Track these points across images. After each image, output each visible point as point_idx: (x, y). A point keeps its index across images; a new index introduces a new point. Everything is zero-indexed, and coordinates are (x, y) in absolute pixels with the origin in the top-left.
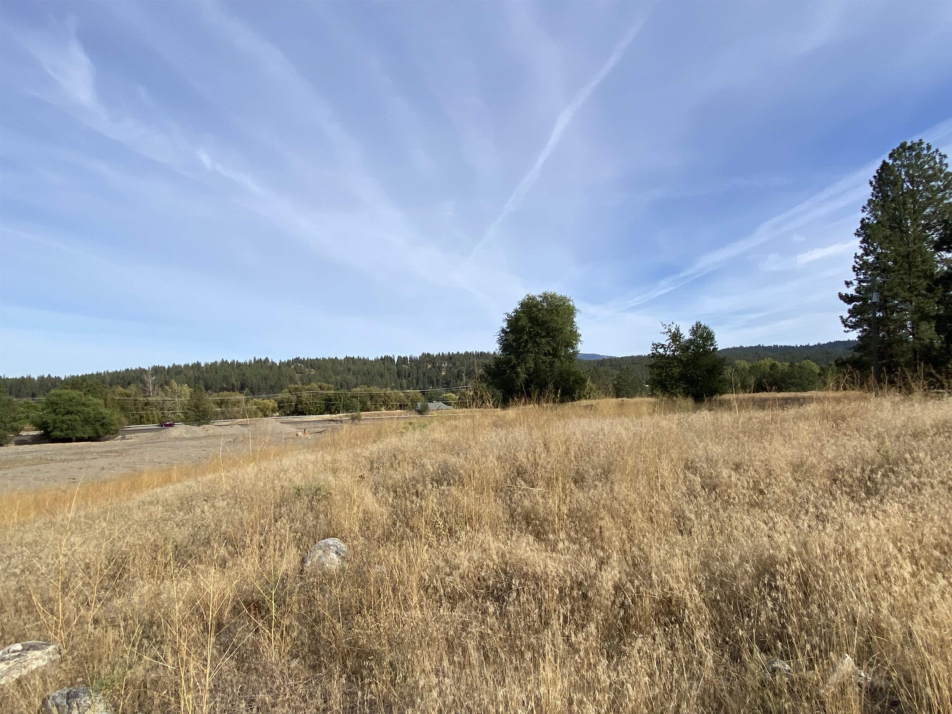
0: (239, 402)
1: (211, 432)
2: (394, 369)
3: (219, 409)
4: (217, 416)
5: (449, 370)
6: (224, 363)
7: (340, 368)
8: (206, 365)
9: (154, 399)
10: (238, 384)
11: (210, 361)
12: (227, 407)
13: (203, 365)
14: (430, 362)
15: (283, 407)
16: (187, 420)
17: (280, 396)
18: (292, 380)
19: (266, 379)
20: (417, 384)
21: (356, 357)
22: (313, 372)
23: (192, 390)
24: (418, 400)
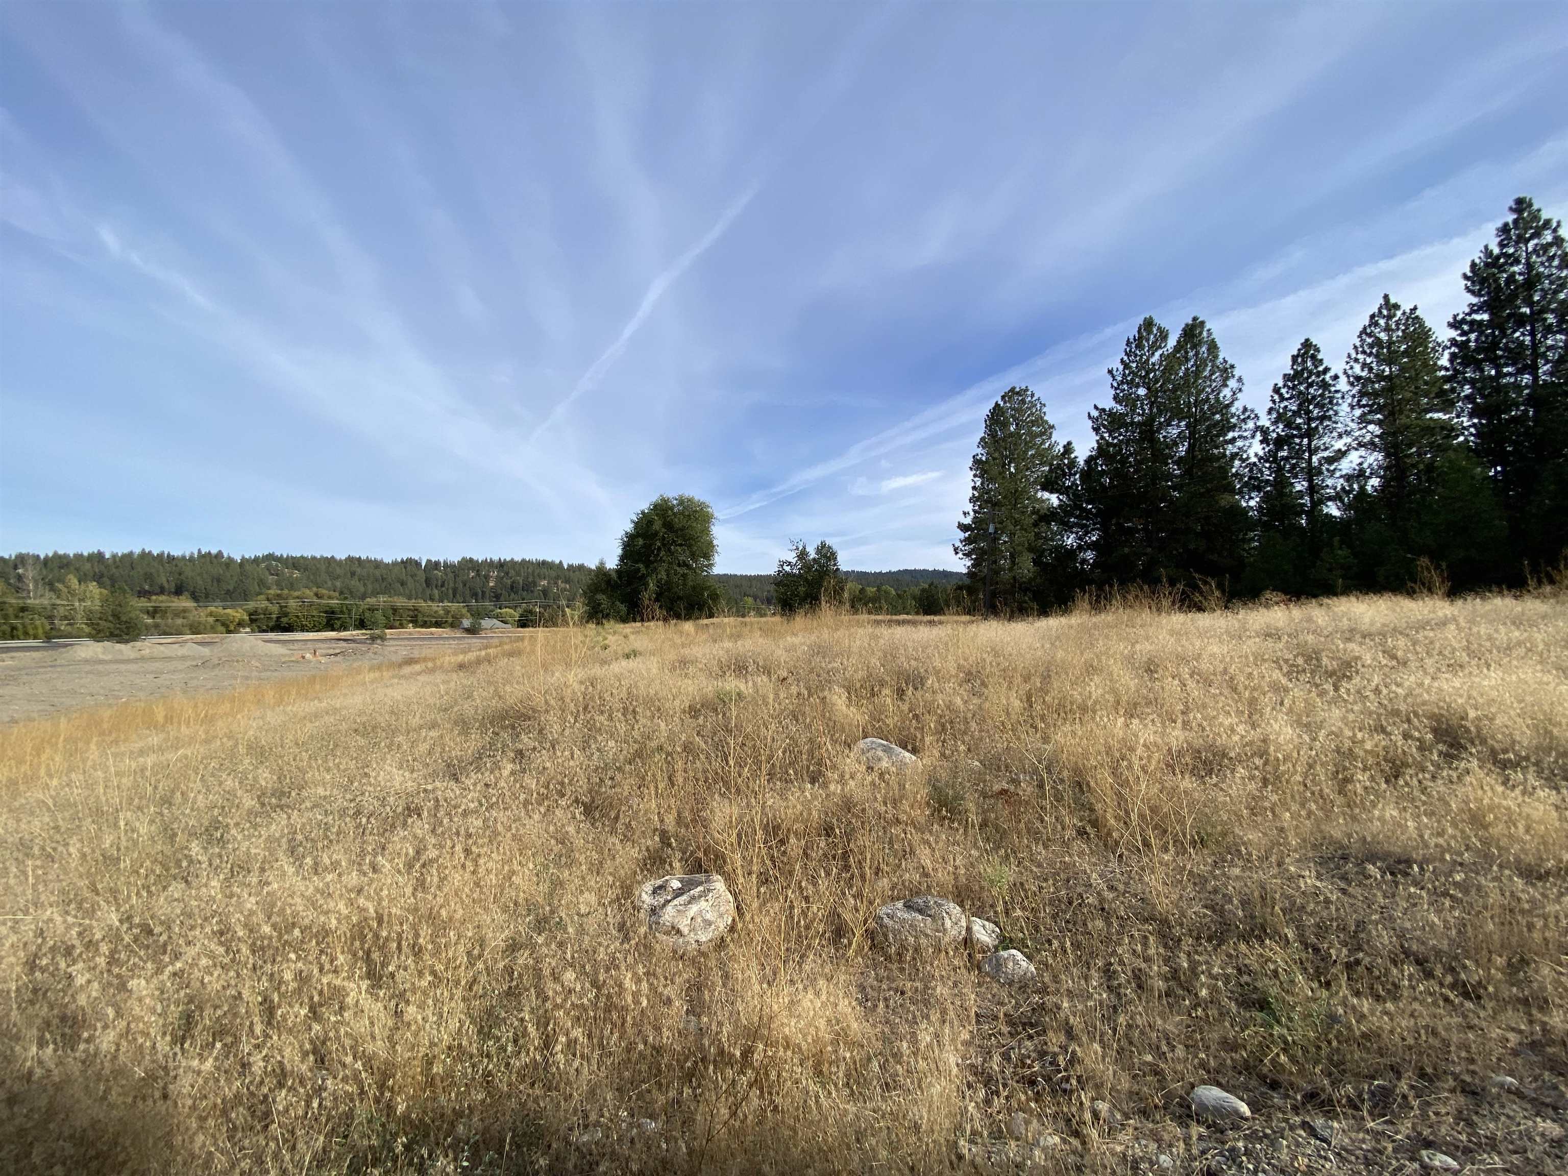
0: (185, 611)
1: (146, 652)
2: (422, 577)
3: (150, 621)
4: (150, 631)
5: (499, 579)
6: (145, 555)
7: (338, 571)
9: (37, 602)
10: (170, 586)
11: (121, 550)
12: (162, 617)
13: (107, 556)
14: (473, 569)
15: (256, 620)
16: (98, 635)
17: (251, 605)
18: (262, 583)
19: (219, 581)
21: (364, 557)
22: (296, 574)
23: (105, 592)
24: (462, 616)
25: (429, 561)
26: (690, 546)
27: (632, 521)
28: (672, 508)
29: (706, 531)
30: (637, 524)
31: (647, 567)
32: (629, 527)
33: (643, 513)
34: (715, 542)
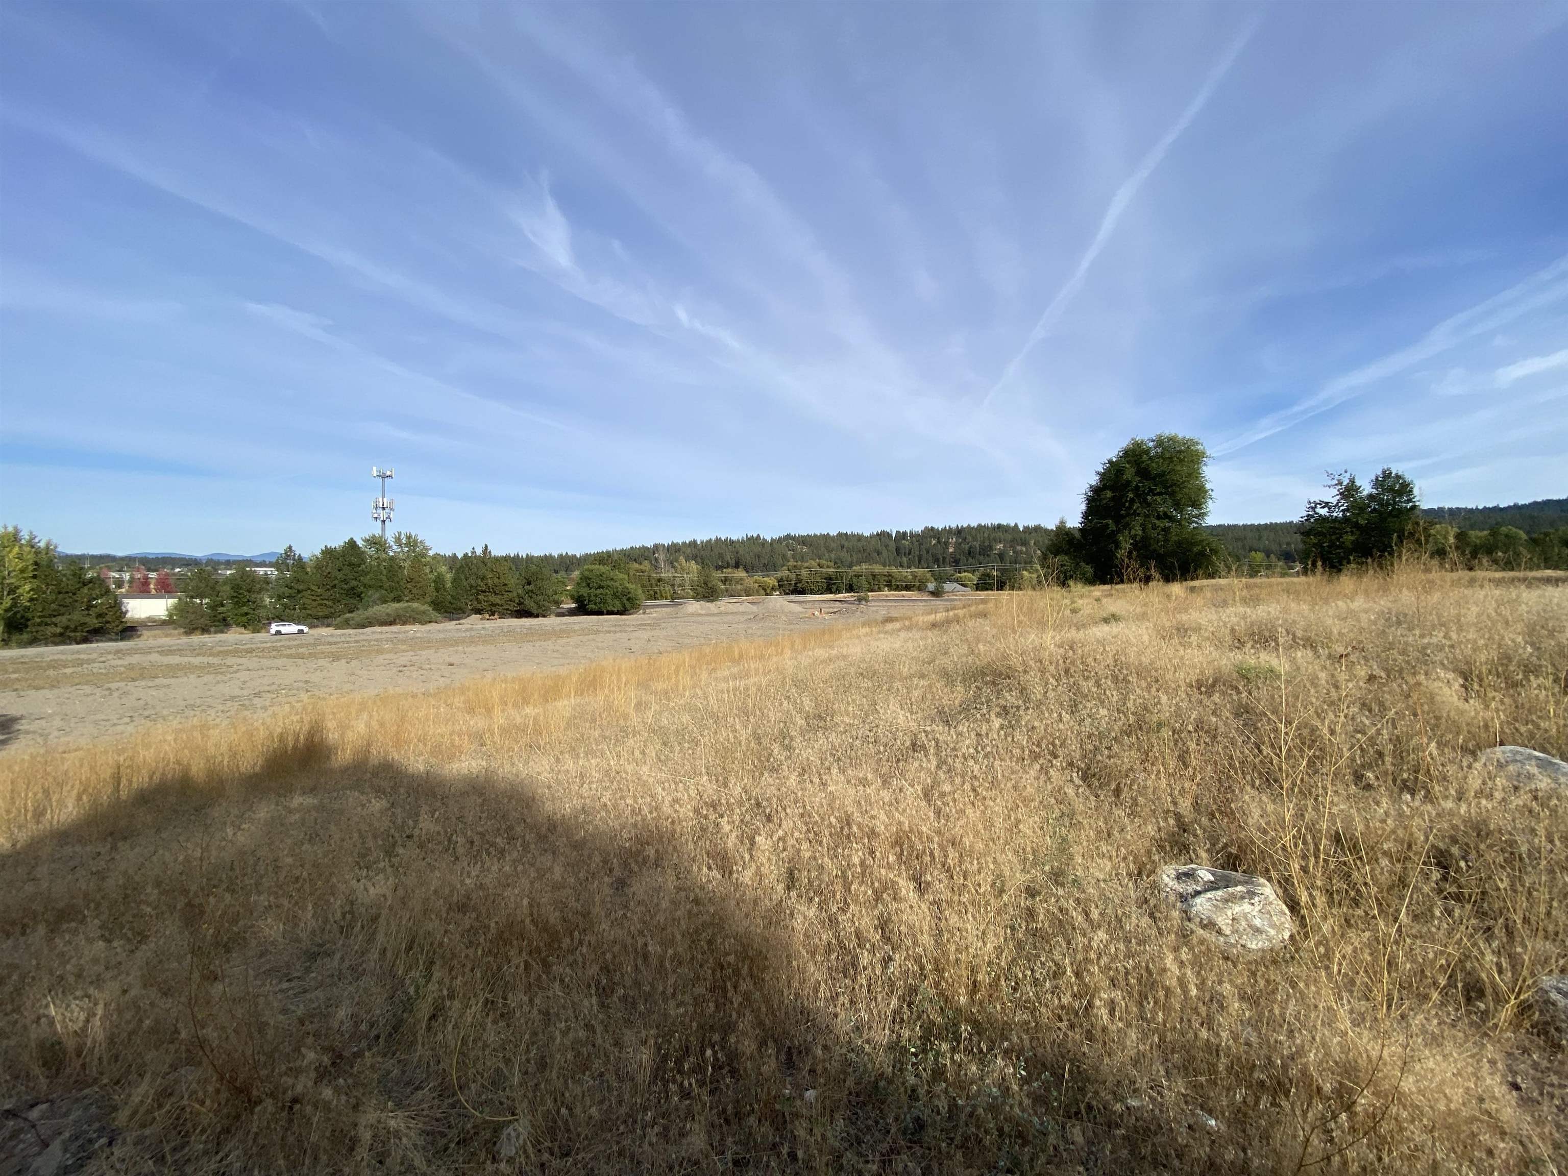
0: (741, 579)
2: (893, 546)
3: (724, 586)
4: (724, 593)
5: (958, 545)
6: (718, 541)
7: (833, 545)
9: (666, 575)
10: (733, 562)
11: (705, 539)
12: (731, 584)
13: (699, 543)
14: (934, 537)
15: (783, 586)
16: (697, 597)
17: (779, 574)
18: (784, 557)
19: (760, 556)
20: (920, 562)
21: (849, 533)
22: (805, 549)
24: (927, 581)
25: (898, 532)
26: (1172, 494)
27: (1098, 473)
28: (1147, 452)
29: (1195, 474)
30: (1103, 476)
31: (1117, 523)
32: (1094, 480)
33: (1110, 462)
34: (1208, 486)
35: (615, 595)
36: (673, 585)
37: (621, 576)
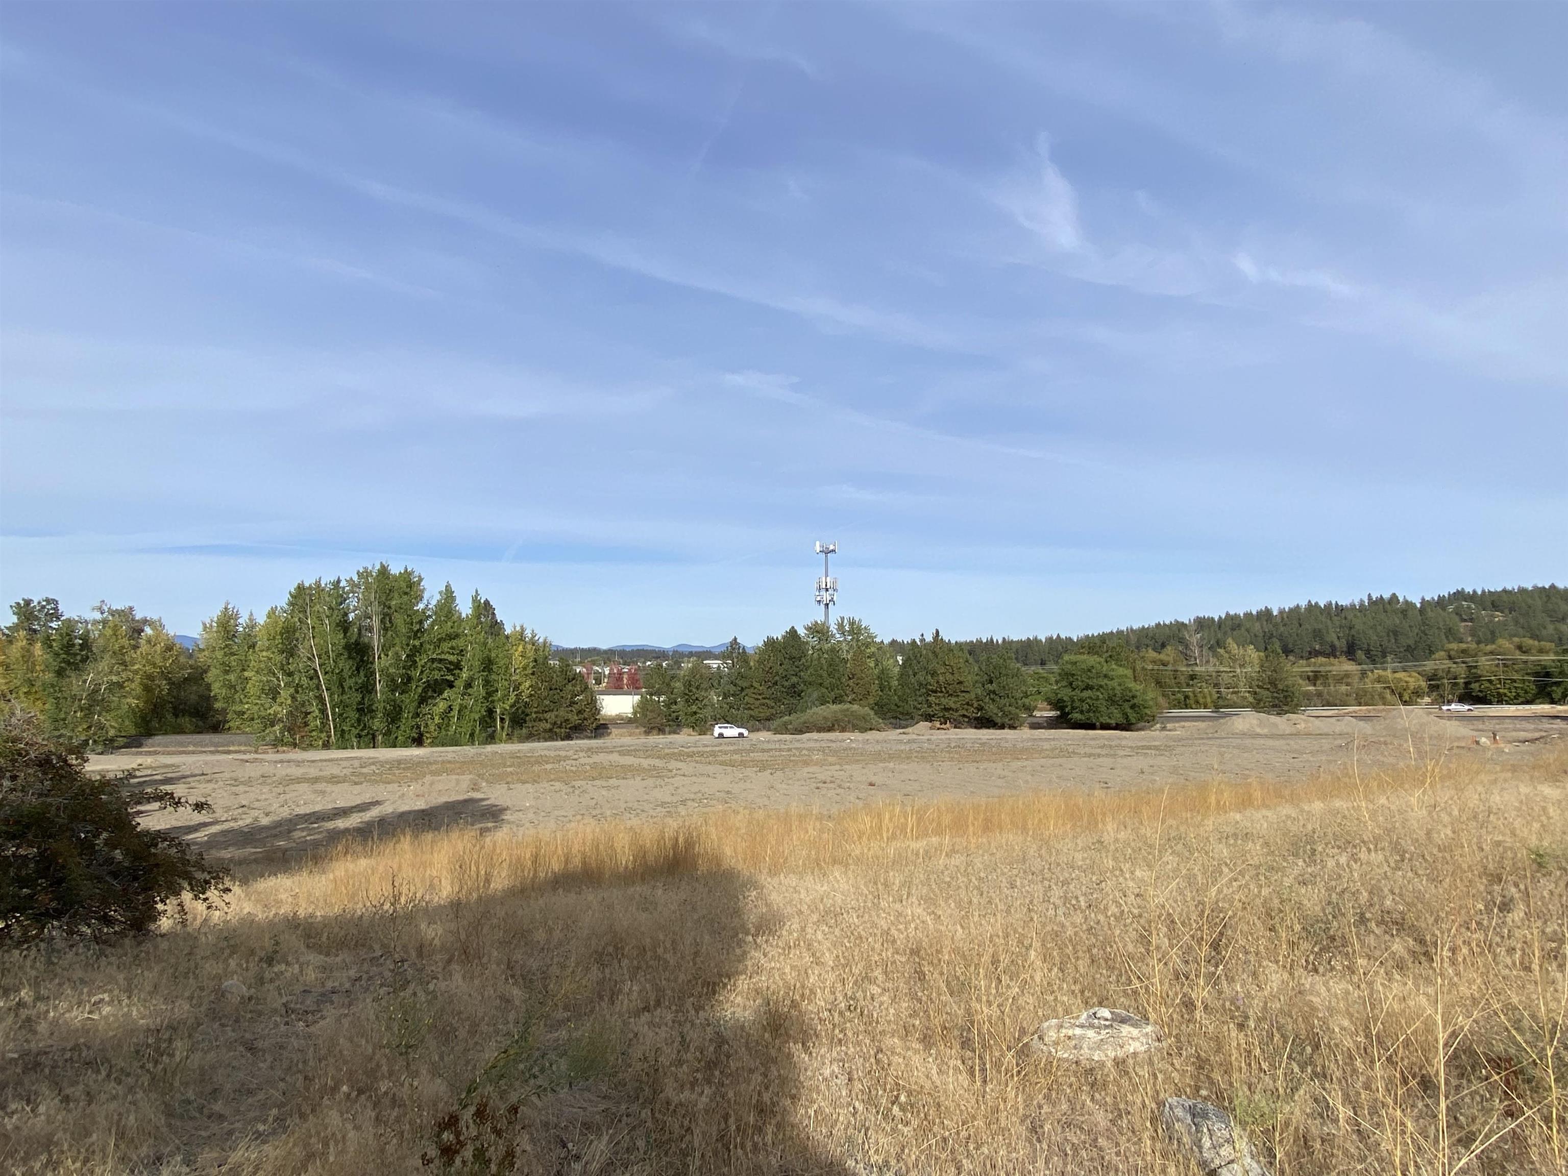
0: (1347, 675)
1: (1301, 726)
3: (1311, 688)
4: (1310, 700)
6: (1312, 608)
8: (1282, 612)
9: (1203, 669)
10: (1341, 644)
11: (1288, 605)
12: (1325, 684)
13: (1275, 613)
15: (1437, 687)
16: (1258, 705)
17: (1429, 666)
18: (1451, 634)
19: (1395, 633)
22: (1499, 617)
23: (1262, 654)
35: (1111, 700)
36: (1216, 685)
37: (1121, 671)
